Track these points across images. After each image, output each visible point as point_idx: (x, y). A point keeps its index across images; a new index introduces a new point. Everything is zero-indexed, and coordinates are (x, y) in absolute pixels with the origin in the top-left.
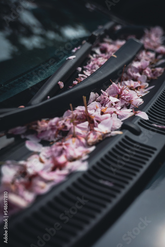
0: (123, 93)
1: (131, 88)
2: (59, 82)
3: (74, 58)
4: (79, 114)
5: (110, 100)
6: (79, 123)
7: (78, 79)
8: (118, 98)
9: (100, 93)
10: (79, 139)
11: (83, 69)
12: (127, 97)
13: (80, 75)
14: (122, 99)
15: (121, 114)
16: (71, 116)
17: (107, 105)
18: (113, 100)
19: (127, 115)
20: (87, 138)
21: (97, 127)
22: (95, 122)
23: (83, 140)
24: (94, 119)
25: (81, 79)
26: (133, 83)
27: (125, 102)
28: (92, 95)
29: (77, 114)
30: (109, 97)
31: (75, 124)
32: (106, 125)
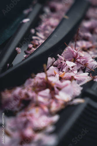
0: (78, 56)
1: (84, 50)
2: (17, 48)
3: (28, 22)
4: (40, 81)
5: (67, 65)
6: (40, 91)
7: (33, 42)
8: (74, 62)
9: (56, 58)
10: (42, 109)
11: (36, 31)
12: (82, 60)
13: (34, 37)
14: (78, 62)
15: (79, 79)
16: (32, 84)
17: (64, 70)
18: (70, 64)
19: (85, 79)
20: (49, 107)
21: (58, 94)
22: (56, 89)
23: (46, 109)
24: (55, 86)
25: (35, 42)
26: (84, 44)
27: (81, 66)
28: (50, 60)
29: (37, 82)
30: (65, 61)
31: (37, 92)
32: (68, 92)
